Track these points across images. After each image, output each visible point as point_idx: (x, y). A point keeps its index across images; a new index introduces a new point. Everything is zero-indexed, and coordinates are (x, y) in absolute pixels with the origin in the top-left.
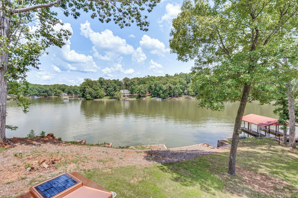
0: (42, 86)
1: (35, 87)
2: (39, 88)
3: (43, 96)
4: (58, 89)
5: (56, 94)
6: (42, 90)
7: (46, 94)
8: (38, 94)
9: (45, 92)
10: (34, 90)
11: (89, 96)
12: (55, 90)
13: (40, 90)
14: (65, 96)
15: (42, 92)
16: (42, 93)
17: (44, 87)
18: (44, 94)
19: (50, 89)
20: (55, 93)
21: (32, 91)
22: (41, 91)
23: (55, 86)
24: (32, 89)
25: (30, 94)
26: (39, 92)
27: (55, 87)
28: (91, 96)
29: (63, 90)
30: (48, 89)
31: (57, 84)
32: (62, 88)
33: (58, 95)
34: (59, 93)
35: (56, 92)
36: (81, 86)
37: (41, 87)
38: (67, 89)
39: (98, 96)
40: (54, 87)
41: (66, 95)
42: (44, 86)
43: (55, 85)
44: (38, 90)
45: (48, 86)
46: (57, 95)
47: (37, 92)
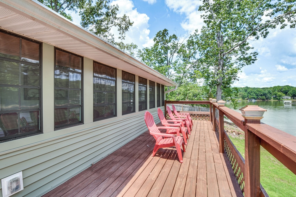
0: (260, 89)
1: (253, 90)
2: (257, 91)
3: (260, 99)
4: (279, 91)
5: (276, 97)
8: (256, 97)
9: (263, 96)
10: (252, 93)
12: (275, 92)
13: (258, 93)
14: (288, 99)
15: (260, 96)
17: (262, 90)
18: (262, 97)
19: (269, 92)
20: (274, 96)
21: (250, 94)
22: (258, 95)
24: (250, 92)
25: (248, 98)
26: (257, 95)
27: (275, 89)
29: (286, 93)
30: (266, 92)
32: (284, 90)
33: (278, 98)
34: (280, 96)
35: (276, 95)
37: (259, 90)
38: (291, 91)
40: (273, 89)
41: (290, 98)
42: (262, 88)
43: (274, 87)
44: (256, 94)
45: (267, 88)
47: (255, 95)
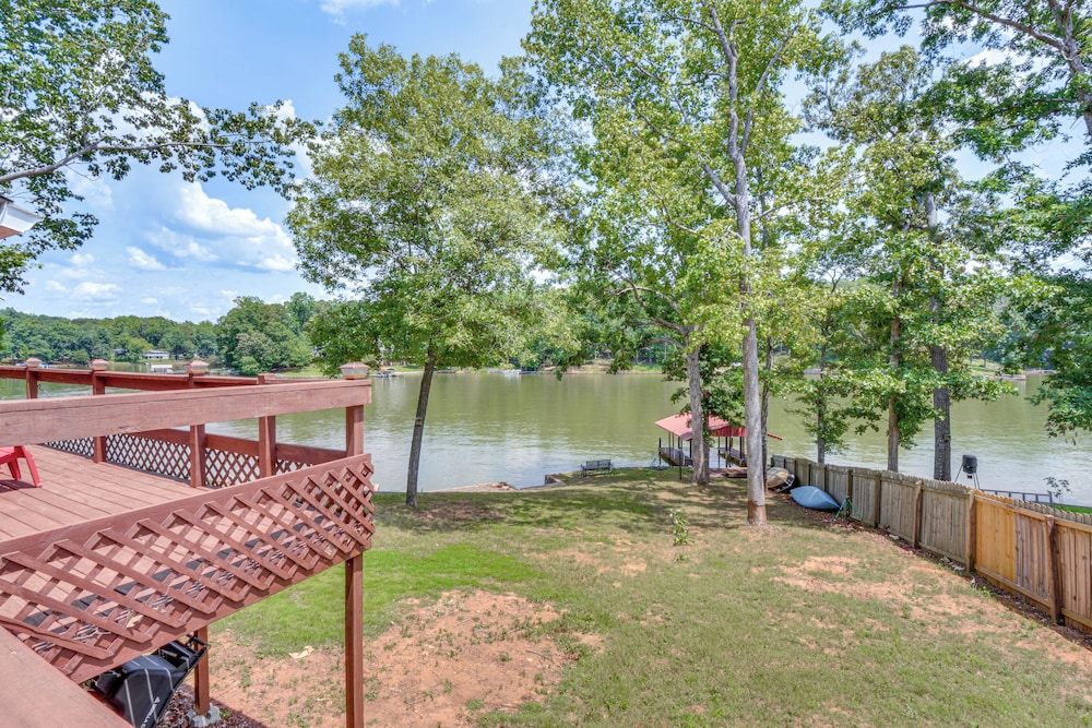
0: (67, 321)
1: (38, 326)
2: (55, 329)
3: (69, 361)
4: (132, 334)
5: (123, 353)
6: (65, 338)
7: (83, 353)
8: (51, 353)
9: (80, 348)
10: (32, 338)
11: (249, 363)
12: (120, 338)
13: (58, 337)
14: (160, 360)
15: (67, 348)
16: (69, 352)
17: (75, 326)
18: (76, 353)
19: (102, 336)
20: (119, 350)
21: (27, 342)
22: (61, 345)
23: (121, 322)
24: (24, 335)
25: (18, 356)
26: (55, 347)
27: (122, 326)
28: (260, 361)
29: (155, 341)
30: (92, 335)
31: (131, 317)
32: (149, 330)
33: (133, 357)
34: (137, 351)
35: (123, 346)
36: (224, 324)
37: (63, 325)
38: (171, 335)
39: (285, 363)
40: (116, 326)
41: (166, 356)
42: (74, 322)
43: (119, 319)
44: (50, 340)
45: (94, 322)
46: (129, 360)
47: (47, 345)
